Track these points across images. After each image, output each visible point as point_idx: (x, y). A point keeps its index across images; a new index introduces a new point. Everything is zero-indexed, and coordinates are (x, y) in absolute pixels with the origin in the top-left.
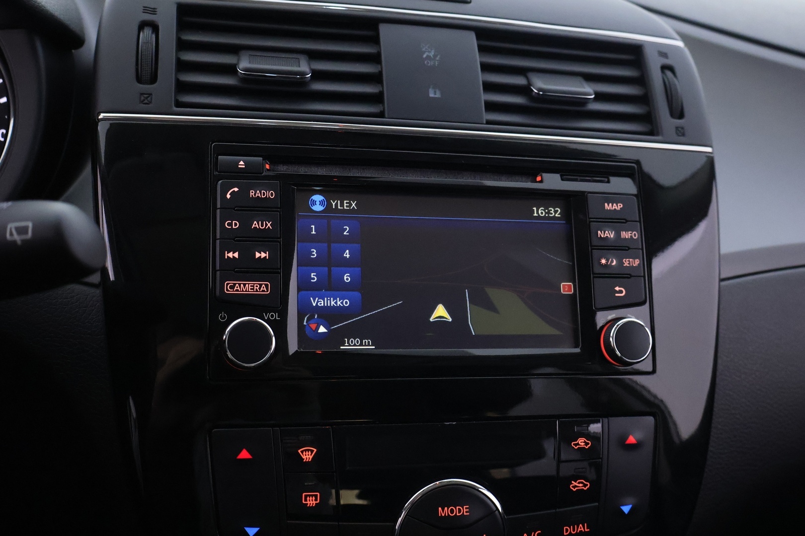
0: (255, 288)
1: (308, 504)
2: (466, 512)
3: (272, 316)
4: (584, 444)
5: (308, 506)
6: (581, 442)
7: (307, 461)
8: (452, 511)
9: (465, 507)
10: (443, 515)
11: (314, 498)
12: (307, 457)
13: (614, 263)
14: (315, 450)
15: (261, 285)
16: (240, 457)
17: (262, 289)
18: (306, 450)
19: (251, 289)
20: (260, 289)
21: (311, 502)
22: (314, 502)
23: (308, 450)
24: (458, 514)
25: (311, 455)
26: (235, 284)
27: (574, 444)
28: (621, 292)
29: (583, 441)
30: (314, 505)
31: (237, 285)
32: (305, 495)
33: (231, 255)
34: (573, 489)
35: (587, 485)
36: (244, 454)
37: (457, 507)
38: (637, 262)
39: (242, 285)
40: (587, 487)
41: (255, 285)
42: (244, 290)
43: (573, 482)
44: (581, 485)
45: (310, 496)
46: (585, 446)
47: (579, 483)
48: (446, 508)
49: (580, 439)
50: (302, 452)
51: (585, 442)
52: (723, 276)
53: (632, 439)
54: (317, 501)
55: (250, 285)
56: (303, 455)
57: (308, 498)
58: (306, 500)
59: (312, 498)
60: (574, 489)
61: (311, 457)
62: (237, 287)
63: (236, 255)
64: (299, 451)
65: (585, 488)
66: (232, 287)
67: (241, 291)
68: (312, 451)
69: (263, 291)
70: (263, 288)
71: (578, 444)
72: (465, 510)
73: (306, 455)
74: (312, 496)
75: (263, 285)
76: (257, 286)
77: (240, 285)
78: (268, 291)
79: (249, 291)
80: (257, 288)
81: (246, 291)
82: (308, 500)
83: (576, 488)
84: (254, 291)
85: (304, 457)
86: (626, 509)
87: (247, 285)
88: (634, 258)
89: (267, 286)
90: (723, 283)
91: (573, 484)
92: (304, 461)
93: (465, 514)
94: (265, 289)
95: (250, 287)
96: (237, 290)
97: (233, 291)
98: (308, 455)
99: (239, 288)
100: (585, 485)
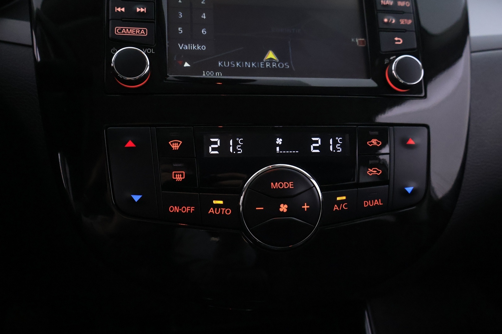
0: (137, 32)
1: (176, 179)
2: (291, 186)
3: (149, 51)
4: (376, 143)
5: (177, 180)
6: (374, 142)
7: (175, 149)
8: (281, 185)
9: (290, 183)
10: (275, 188)
11: (181, 175)
12: (175, 146)
13: (394, 21)
14: (181, 142)
15: (141, 30)
16: (127, 146)
17: (141, 32)
18: (174, 142)
19: (134, 32)
20: (140, 32)
21: (179, 178)
22: (181, 178)
23: (176, 142)
24: (285, 187)
25: (178, 145)
26: (122, 29)
27: (369, 143)
28: (399, 41)
29: (376, 141)
30: (181, 180)
31: (124, 29)
32: (174, 173)
33: (119, 9)
34: (369, 174)
35: (380, 172)
36: (130, 144)
37: (285, 183)
38: (410, 22)
39: (127, 30)
40: (379, 173)
41: (137, 30)
42: (129, 33)
43: (369, 169)
44: (375, 172)
45: (178, 173)
46: (377, 145)
47: (374, 170)
48: (276, 183)
49: (373, 140)
50: (172, 143)
51: (377, 142)
52: (473, 50)
53: (411, 142)
54: (183, 177)
55: (133, 30)
56: (172, 145)
57: (177, 175)
58: (175, 177)
59: (180, 175)
60: (371, 174)
61: (178, 147)
62: (124, 31)
63: (123, 10)
64: (170, 143)
65: (378, 173)
66: (120, 31)
67: (126, 34)
68: (179, 143)
69: (143, 34)
70: (143, 32)
71: (372, 143)
72: (290, 185)
73: (174, 145)
74: (180, 173)
75: (143, 30)
76: (138, 31)
77: (126, 29)
78: (146, 34)
79: (132, 34)
80: (138, 32)
81: (130, 34)
82: (177, 177)
83: (372, 174)
84: (136, 34)
85: (173, 147)
86: (409, 190)
87: (131, 30)
88: (408, 19)
89: (145, 31)
90: (473, 54)
91: (369, 170)
92: (173, 149)
93: (290, 187)
94: (144, 33)
95: (133, 31)
96: (124, 33)
97: (121, 33)
98: (176, 145)
99: (125, 32)
100: (378, 172)
